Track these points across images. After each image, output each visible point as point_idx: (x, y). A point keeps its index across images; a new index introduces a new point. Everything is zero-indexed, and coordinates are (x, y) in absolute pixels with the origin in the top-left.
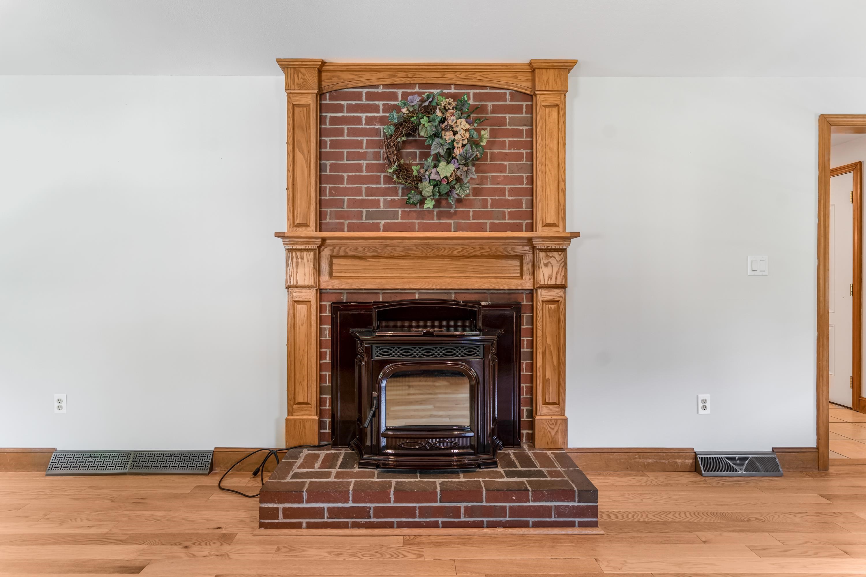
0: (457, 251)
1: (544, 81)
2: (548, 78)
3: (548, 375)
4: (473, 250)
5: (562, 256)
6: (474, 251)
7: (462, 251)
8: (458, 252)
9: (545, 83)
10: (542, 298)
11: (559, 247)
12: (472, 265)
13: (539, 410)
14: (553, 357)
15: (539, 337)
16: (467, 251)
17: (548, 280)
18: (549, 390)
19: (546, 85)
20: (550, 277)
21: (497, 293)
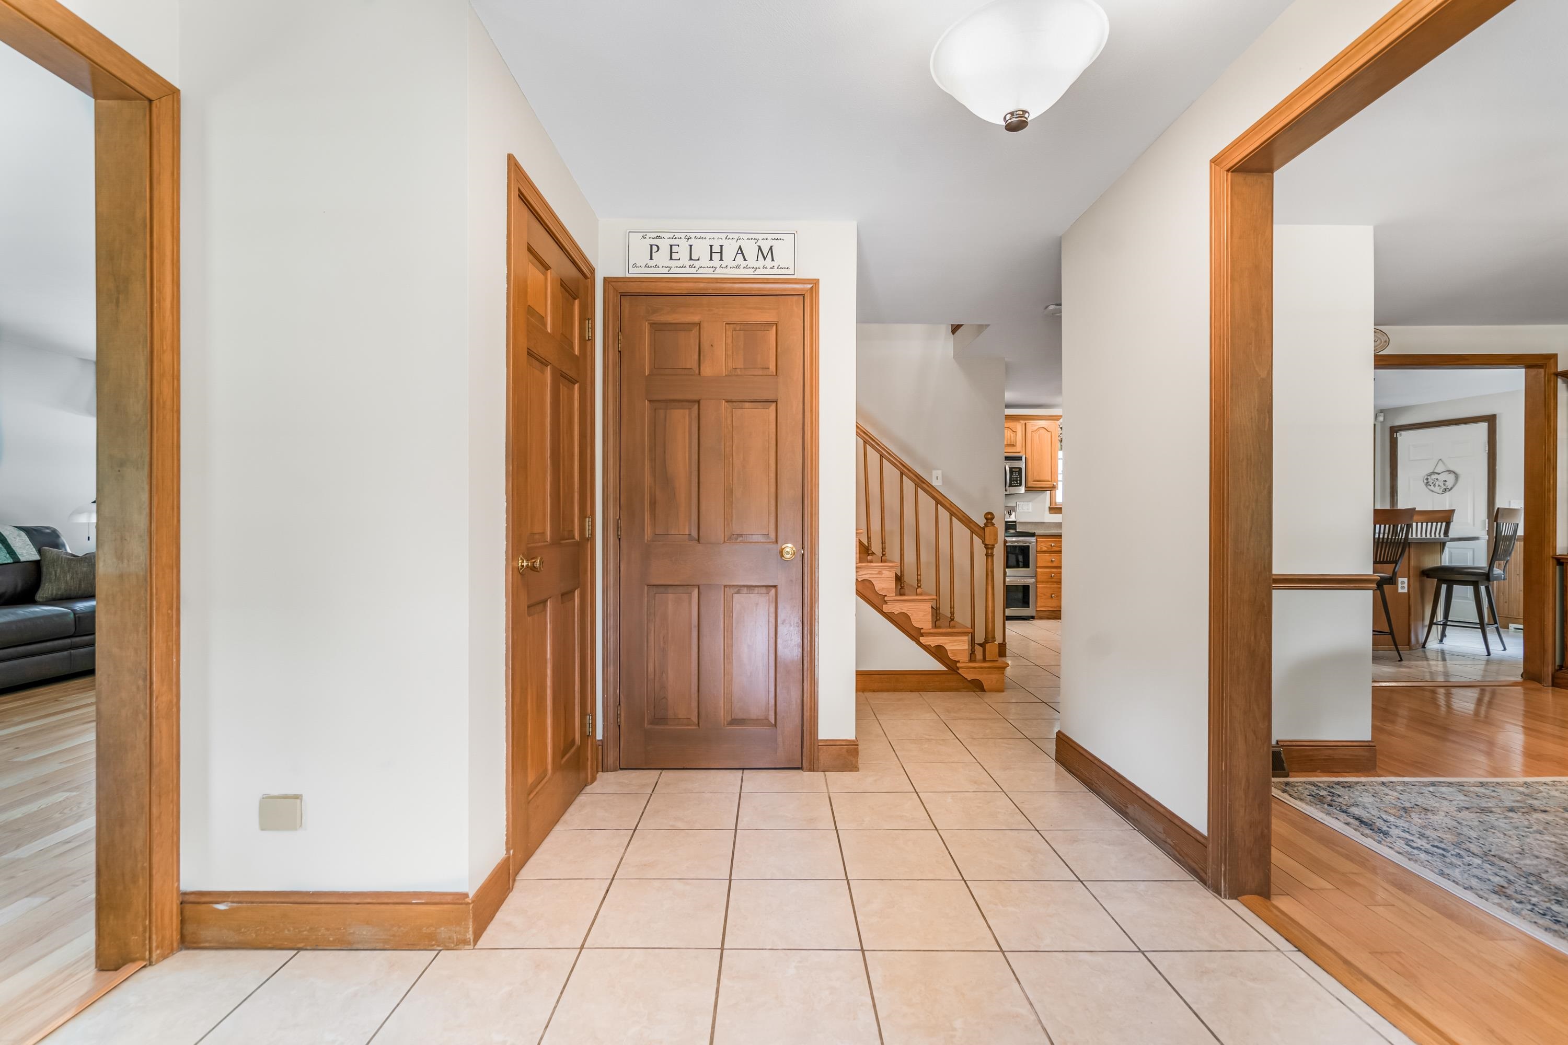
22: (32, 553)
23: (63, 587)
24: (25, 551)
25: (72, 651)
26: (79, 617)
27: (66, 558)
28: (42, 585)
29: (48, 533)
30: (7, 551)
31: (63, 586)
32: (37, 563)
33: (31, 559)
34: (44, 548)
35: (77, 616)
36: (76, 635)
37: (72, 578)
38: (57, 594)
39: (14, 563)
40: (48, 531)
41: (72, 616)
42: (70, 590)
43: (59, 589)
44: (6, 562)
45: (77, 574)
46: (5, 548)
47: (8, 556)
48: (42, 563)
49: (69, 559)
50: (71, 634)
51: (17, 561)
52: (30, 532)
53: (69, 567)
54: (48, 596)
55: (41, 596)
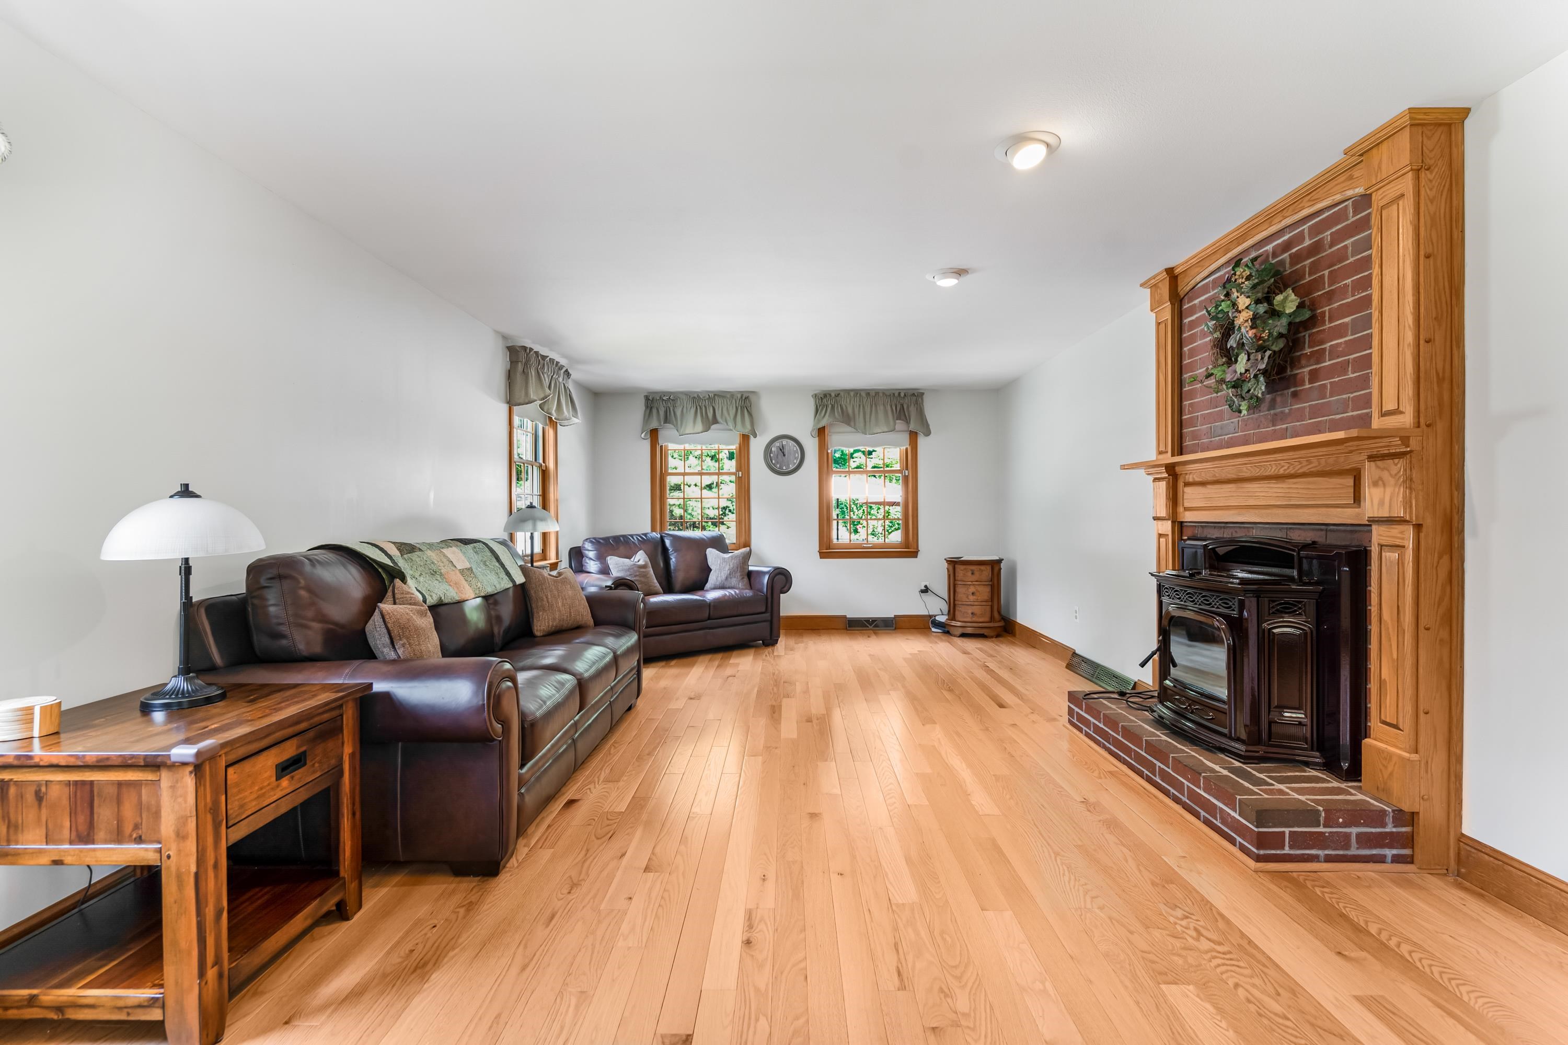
0: (1283, 468)
1: (1374, 168)
2: (1381, 160)
3: (1385, 675)
4: (1300, 466)
5: (1399, 466)
6: (1301, 468)
7: (1288, 468)
8: (1285, 470)
9: (1376, 170)
10: (1379, 539)
11: (1394, 451)
12: (1297, 488)
13: (1374, 730)
14: (1391, 645)
15: (1374, 606)
16: (1294, 468)
17: (1378, 509)
18: (1386, 699)
19: (1378, 173)
20: (1381, 503)
21: (1337, 531)
22: (519, 573)
23: (557, 616)
25: (610, 701)
26: (617, 656)
28: (536, 615)
30: (505, 573)
32: (524, 587)
33: (521, 582)
35: (616, 654)
37: (563, 605)
38: (552, 626)
39: (511, 587)
41: (612, 654)
42: (563, 620)
43: (554, 619)
44: (506, 587)
45: (566, 599)
46: (502, 569)
47: (506, 579)
48: (531, 587)
50: (613, 679)
51: (514, 585)
53: (558, 590)
54: (545, 633)
55: (538, 634)
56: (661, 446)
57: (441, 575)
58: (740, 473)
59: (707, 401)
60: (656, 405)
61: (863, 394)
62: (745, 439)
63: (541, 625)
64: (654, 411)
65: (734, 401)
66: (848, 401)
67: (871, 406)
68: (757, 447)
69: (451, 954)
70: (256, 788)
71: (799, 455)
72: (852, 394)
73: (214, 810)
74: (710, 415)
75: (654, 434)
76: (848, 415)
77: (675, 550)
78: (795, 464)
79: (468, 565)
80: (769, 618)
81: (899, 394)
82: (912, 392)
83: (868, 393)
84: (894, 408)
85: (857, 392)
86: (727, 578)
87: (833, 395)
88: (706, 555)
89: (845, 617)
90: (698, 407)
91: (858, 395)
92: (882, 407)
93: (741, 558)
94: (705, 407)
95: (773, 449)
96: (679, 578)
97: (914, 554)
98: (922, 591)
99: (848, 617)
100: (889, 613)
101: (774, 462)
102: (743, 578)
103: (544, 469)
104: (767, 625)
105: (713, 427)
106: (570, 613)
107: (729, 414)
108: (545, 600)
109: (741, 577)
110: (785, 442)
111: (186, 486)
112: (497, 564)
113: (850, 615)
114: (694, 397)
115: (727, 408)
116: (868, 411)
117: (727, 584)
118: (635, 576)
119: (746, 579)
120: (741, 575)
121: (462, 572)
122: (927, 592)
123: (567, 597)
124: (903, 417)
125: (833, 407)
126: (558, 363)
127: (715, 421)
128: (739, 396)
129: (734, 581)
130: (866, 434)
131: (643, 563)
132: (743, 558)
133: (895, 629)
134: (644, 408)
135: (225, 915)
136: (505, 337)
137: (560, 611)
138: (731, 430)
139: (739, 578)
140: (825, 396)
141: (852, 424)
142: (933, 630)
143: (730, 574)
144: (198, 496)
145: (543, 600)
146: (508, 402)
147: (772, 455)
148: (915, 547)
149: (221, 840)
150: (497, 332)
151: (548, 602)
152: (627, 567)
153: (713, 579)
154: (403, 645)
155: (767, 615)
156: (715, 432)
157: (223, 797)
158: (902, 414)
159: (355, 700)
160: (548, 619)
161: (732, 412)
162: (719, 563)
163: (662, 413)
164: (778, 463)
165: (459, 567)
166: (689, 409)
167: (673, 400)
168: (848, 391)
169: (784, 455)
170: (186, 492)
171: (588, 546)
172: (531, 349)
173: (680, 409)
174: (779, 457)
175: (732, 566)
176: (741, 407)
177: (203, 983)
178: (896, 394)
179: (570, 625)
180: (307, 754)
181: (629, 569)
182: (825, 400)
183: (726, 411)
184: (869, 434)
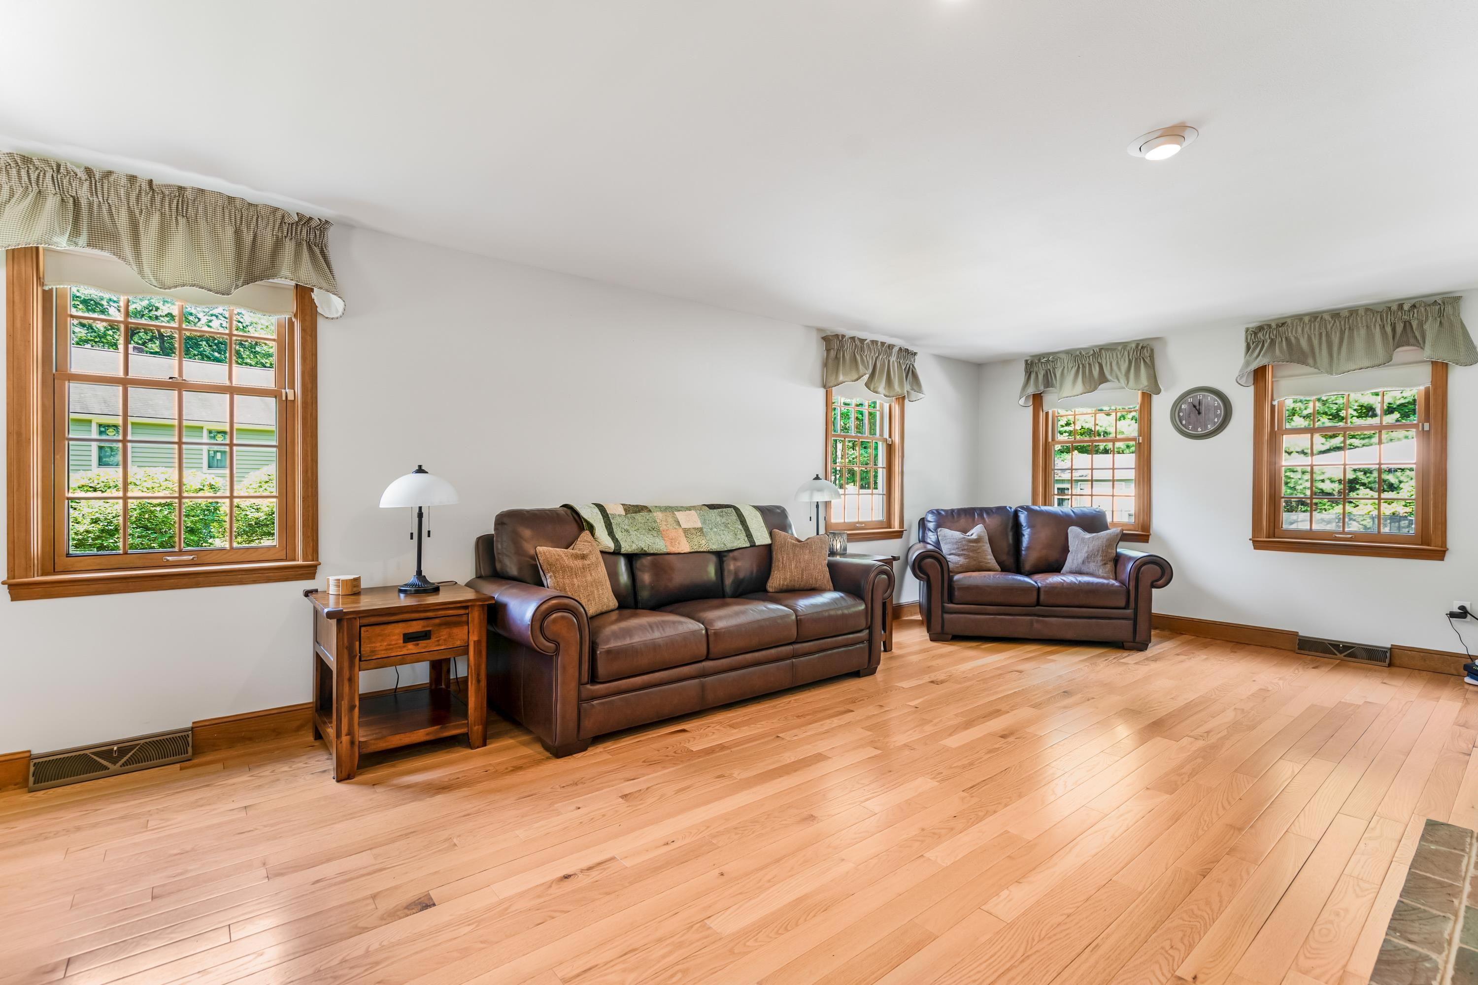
22: (765, 536)
23: (788, 577)
24: (759, 534)
25: (794, 660)
26: (800, 620)
27: (791, 542)
28: (772, 573)
29: (779, 513)
30: (746, 533)
31: (788, 575)
32: (769, 547)
33: (763, 543)
34: (775, 530)
35: (798, 617)
36: (799, 641)
37: (796, 567)
38: (783, 585)
39: (751, 546)
40: (779, 511)
41: (794, 617)
42: (794, 581)
43: (785, 579)
44: (744, 546)
45: (800, 562)
46: (745, 530)
47: (746, 539)
48: (775, 548)
49: (794, 545)
50: (794, 640)
51: (753, 545)
52: (765, 511)
53: (794, 553)
54: (776, 590)
55: (770, 589)
56: (1047, 413)
57: (658, 531)
58: (1141, 438)
59: (1091, 357)
60: (1035, 369)
61: (1327, 317)
62: (1147, 398)
63: (776, 581)
64: (1033, 376)
65: (1126, 353)
66: (1300, 329)
67: (1342, 333)
68: (1162, 406)
69: (464, 789)
70: (385, 644)
71: (1221, 412)
72: (1306, 319)
73: (350, 649)
74: (1096, 372)
75: (1037, 400)
76: (1303, 352)
77: (1031, 526)
78: (1215, 423)
79: (699, 525)
80: (1132, 616)
81: (1401, 306)
82: (1433, 299)
83: (1335, 314)
84: (1389, 329)
85: (1315, 317)
86: (1083, 562)
87: (1274, 325)
88: (1067, 534)
89: (1296, 634)
90: (1081, 366)
91: (1319, 319)
92: (1363, 332)
93: (1105, 540)
94: (1090, 364)
95: (1183, 407)
96: (1030, 557)
97: (1440, 554)
98: (1452, 615)
99: (1300, 634)
100: (1385, 642)
101: (1184, 422)
102: (1105, 564)
103: (890, 443)
104: (1129, 623)
105: (1102, 386)
106: (802, 575)
107: (1119, 369)
108: (781, 561)
109: (1102, 563)
110: (1200, 396)
111: (420, 466)
112: (740, 527)
113: (1304, 632)
114: (1077, 356)
115: (1118, 363)
116: (1336, 340)
117: (1085, 569)
118: (963, 550)
119: (1110, 566)
120: (1102, 560)
121: (686, 531)
122: (1465, 617)
123: (802, 560)
124: (1412, 341)
125: (1273, 342)
126: (883, 344)
127: (1103, 379)
128: (1134, 346)
129: (1092, 567)
130: (1332, 374)
131: (976, 537)
132: (1108, 540)
133: (1390, 665)
134: (1024, 373)
135: (357, 710)
136: (819, 330)
137: (791, 572)
138: (1124, 388)
139: (1100, 564)
140: (1260, 328)
141: (1311, 361)
142: (1468, 680)
143: (1088, 557)
144: (427, 473)
145: (779, 561)
146: (824, 386)
147: (1181, 414)
148: (1440, 543)
149: (354, 667)
150: (808, 327)
151: (783, 563)
152: (955, 541)
153: (1071, 562)
154: (551, 577)
155: (1129, 612)
156: (1104, 393)
157: (357, 643)
158: (1410, 335)
159: (482, 606)
160: (780, 578)
161: (1124, 367)
162: (1077, 543)
163: (1041, 377)
164: (1190, 424)
165: (684, 525)
166: (1070, 368)
167: (1052, 361)
168: (1299, 318)
169: (1199, 413)
170: (420, 470)
171: (930, 517)
172: (843, 336)
173: (1060, 370)
174: (1192, 416)
175: (1091, 548)
176: (1136, 359)
177: (339, 742)
178: (1394, 307)
179: (802, 586)
180: (432, 633)
181: (957, 542)
182: (1260, 335)
183: (1118, 366)
184: (1337, 374)
